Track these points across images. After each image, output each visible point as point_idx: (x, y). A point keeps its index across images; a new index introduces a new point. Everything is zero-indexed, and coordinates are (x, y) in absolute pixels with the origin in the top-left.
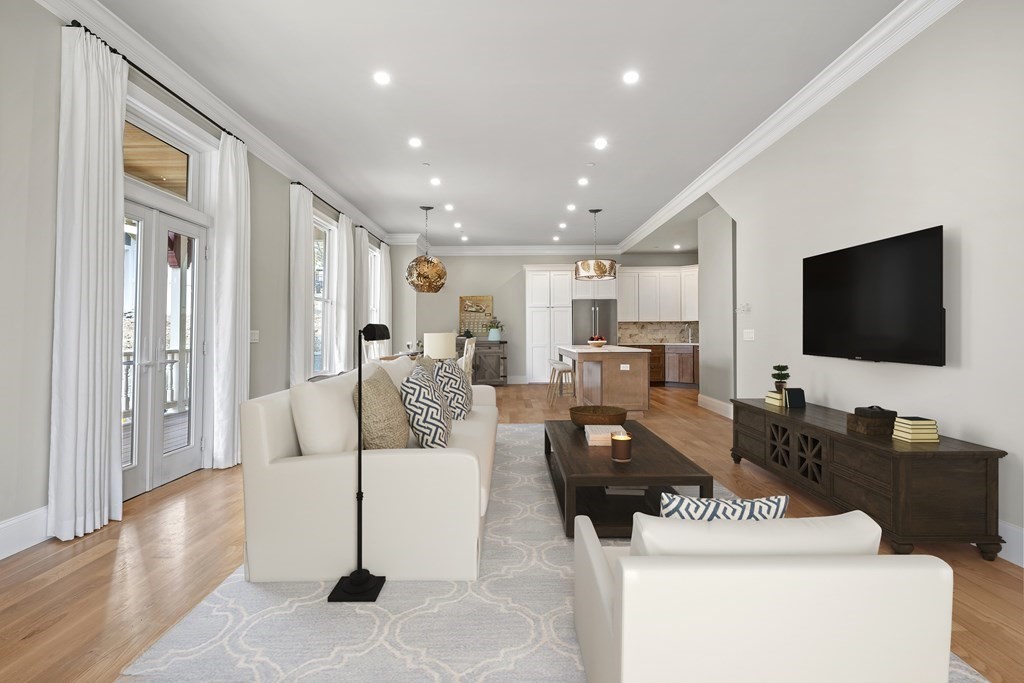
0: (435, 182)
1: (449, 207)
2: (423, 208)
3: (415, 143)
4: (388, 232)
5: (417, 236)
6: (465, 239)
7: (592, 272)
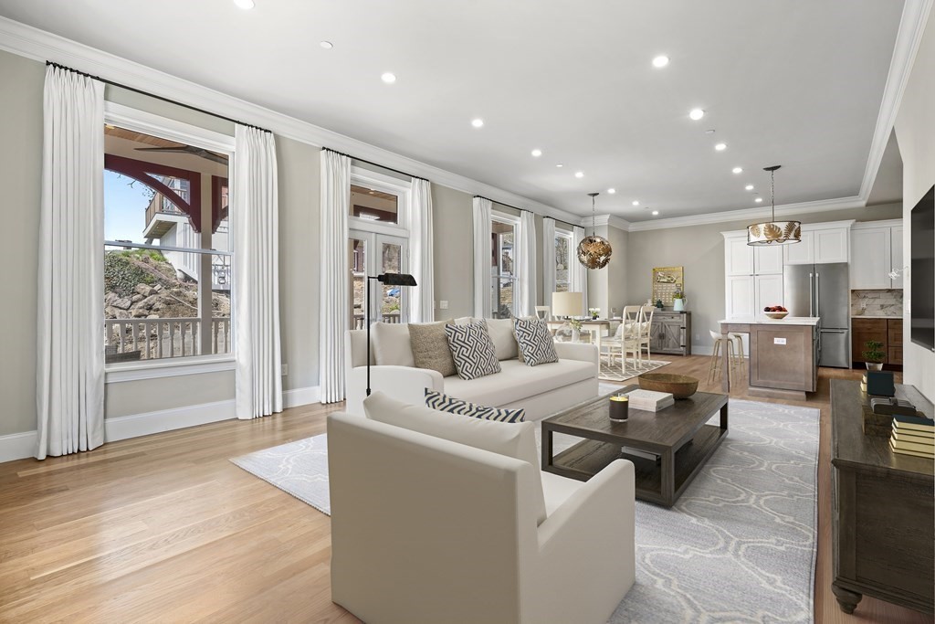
0: (579, 175)
1: (612, 191)
2: (590, 195)
3: (537, 153)
4: (583, 216)
5: (608, 217)
6: (655, 213)
7: (763, 238)
